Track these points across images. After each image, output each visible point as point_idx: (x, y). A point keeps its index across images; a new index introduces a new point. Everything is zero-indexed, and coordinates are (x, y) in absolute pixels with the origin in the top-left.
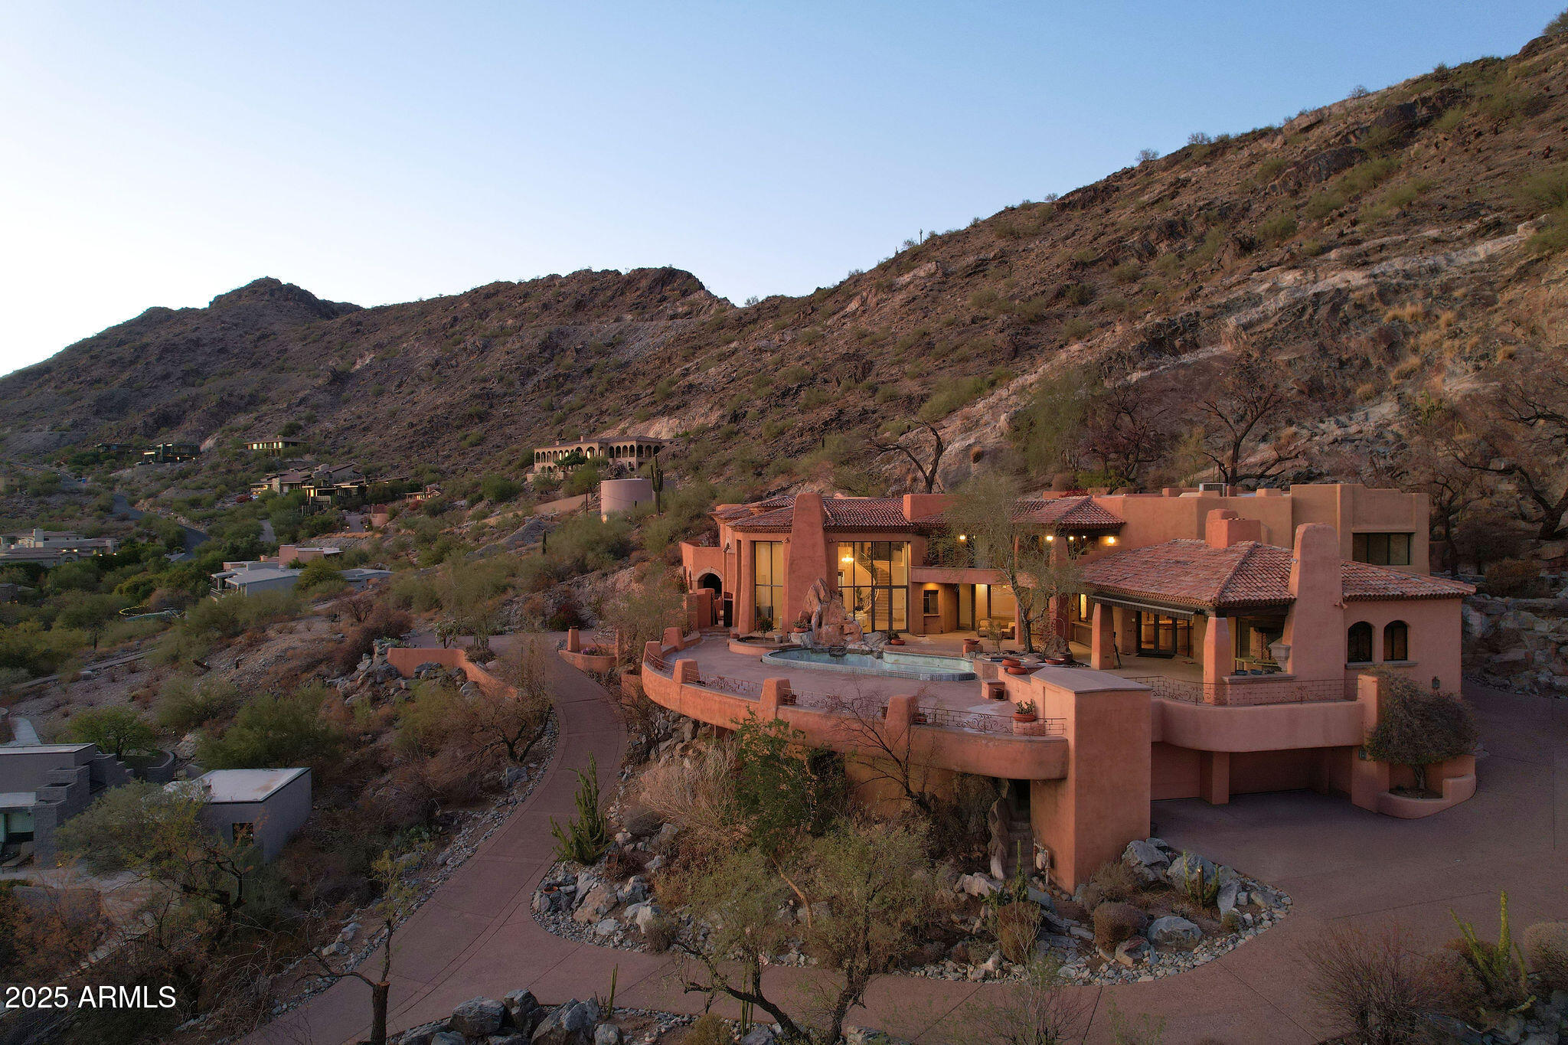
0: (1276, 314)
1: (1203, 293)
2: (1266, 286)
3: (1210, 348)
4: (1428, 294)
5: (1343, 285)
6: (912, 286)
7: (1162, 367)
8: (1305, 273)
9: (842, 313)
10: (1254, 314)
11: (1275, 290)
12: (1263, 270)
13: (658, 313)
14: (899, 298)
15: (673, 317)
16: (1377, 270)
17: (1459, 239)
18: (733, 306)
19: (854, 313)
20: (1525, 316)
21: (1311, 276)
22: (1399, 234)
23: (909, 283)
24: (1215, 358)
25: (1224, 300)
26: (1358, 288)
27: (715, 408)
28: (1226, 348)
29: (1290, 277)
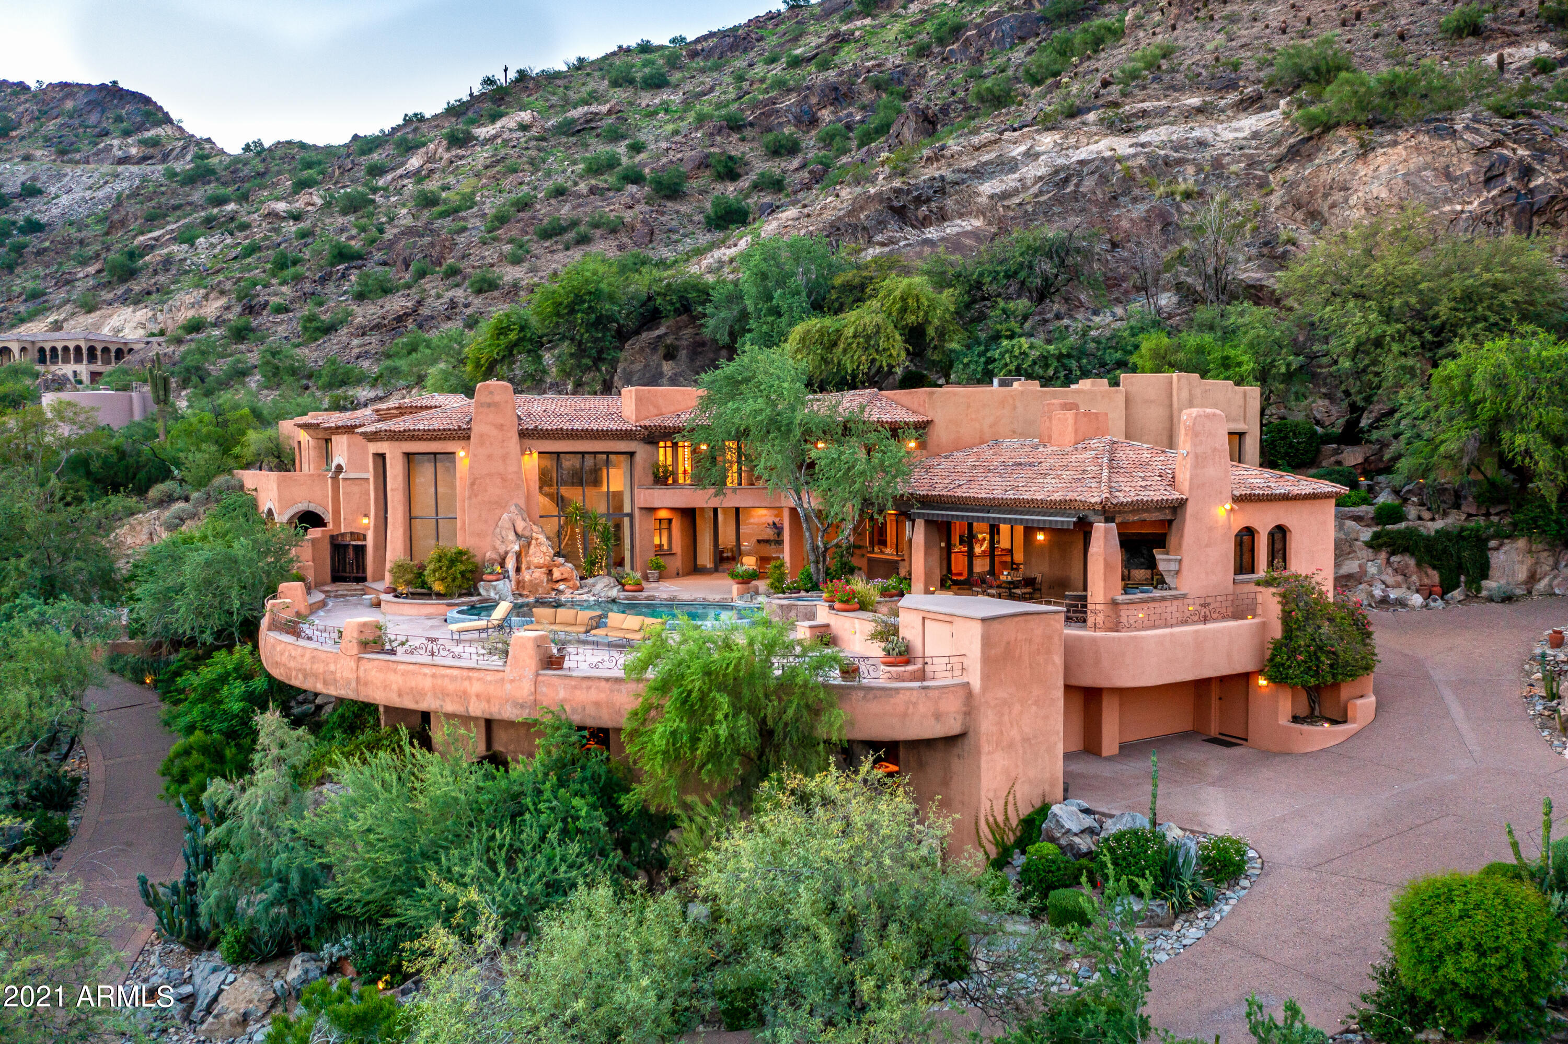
0: (1035, 183)
1: (947, 153)
2: (1022, 148)
3: (959, 222)
4: (1200, 170)
5: (1108, 154)
6: (499, 141)
7: (902, 244)
8: (1066, 137)
9: (400, 171)
10: (1010, 181)
11: (1031, 155)
12: (1015, 130)
13: (97, 154)
14: (482, 155)
15: (122, 161)
16: (1143, 138)
17: (1223, 111)
18: (222, 152)
19: (417, 172)
20: (1305, 198)
21: (1072, 140)
22: (1159, 100)
23: (495, 137)
24: (966, 234)
25: (974, 163)
26: (1127, 158)
27: (212, 296)
28: (978, 223)
29: (1047, 141)
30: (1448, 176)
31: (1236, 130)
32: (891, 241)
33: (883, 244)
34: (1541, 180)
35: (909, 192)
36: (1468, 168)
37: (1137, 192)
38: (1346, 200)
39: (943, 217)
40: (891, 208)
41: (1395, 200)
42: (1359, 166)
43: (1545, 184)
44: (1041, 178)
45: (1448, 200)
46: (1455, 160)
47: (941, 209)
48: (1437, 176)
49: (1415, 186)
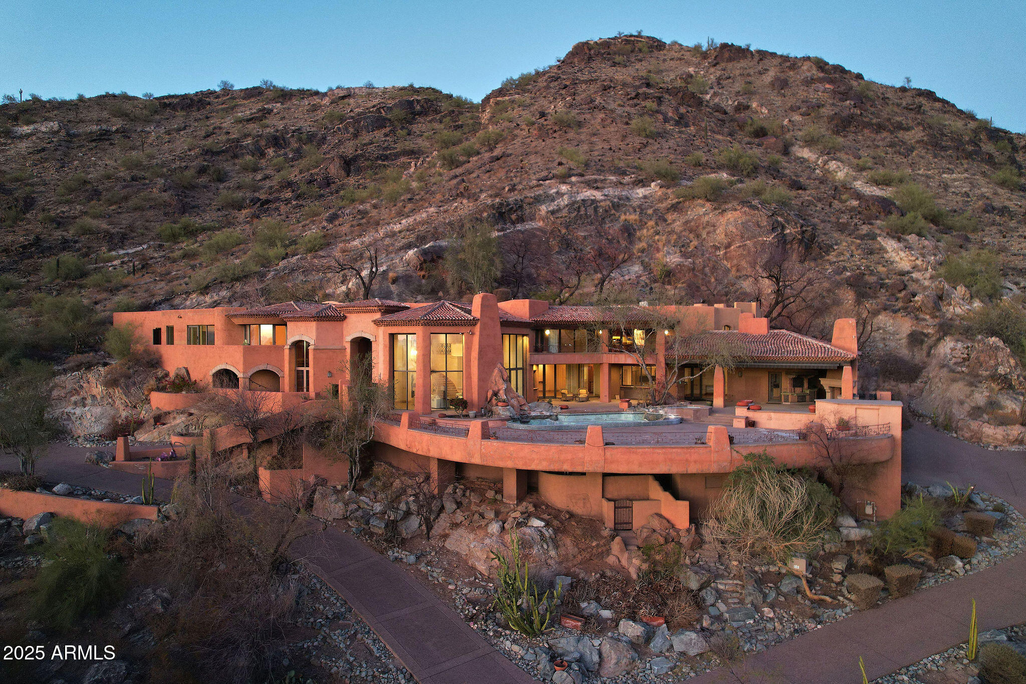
0: (565, 208)
1: (518, 188)
3: (531, 223)
7: (508, 231)
10: (553, 206)
11: (560, 193)
16: (605, 193)
17: (628, 184)
24: (536, 229)
26: (601, 201)
28: (540, 224)
29: (564, 188)
30: (759, 226)
31: (637, 193)
32: (503, 230)
33: (499, 230)
34: (788, 231)
35: (507, 206)
36: (765, 224)
37: (612, 217)
38: (715, 231)
39: (523, 219)
40: (499, 213)
41: (739, 233)
42: (720, 217)
43: (791, 233)
44: (567, 205)
45: (760, 235)
46: (760, 219)
47: (523, 215)
48: (754, 226)
49: (746, 228)
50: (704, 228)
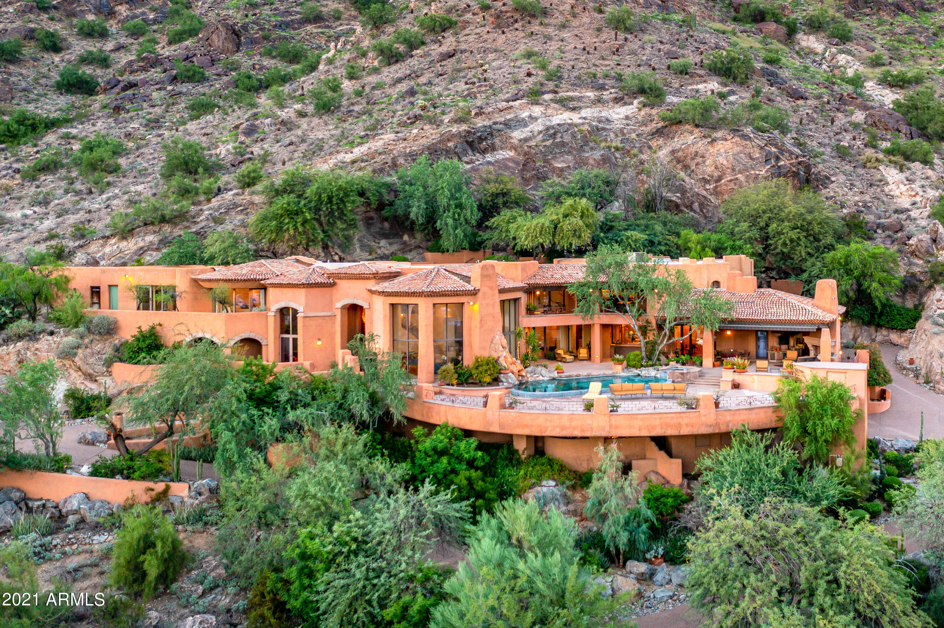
0: (539, 134)
1: (486, 111)
2: (526, 113)
3: (502, 152)
4: (616, 135)
5: (569, 121)
7: (477, 163)
8: (545, 110)
10: (526, 132)
11: (532, 118)
12: (513, 101)
16: (582, 114)
17: (608, 102)
20: (682, 159)
21: (549, 112)
24: (506, 159)
25: (503, 119)
26: (579, 125)
28: (512, 154)
29: (537, 110)
30: (751, 158)
31: (618, 114)
32: (471, 162)
33: (467, 163)
35: (474, 133)
36: (758, 155)
37: (592, 144)
38: (704, 162)
39: (493, 148)
40: (467, 142)
41: (730, 166)
43: (785, 165)
44: (541, 132)
45: (753, 169)
46: (752, 151)
47: (493, 144)
48: (746, 157)
49: (738, 161)
50: (693, 159)
